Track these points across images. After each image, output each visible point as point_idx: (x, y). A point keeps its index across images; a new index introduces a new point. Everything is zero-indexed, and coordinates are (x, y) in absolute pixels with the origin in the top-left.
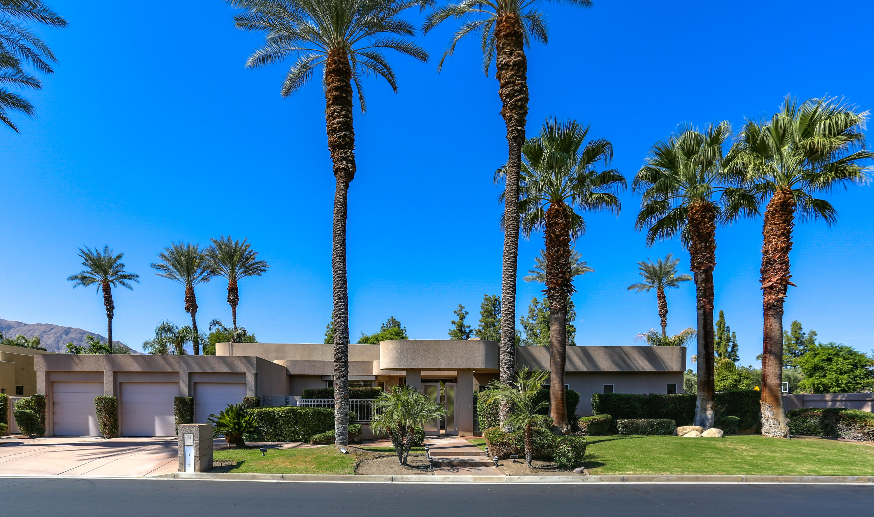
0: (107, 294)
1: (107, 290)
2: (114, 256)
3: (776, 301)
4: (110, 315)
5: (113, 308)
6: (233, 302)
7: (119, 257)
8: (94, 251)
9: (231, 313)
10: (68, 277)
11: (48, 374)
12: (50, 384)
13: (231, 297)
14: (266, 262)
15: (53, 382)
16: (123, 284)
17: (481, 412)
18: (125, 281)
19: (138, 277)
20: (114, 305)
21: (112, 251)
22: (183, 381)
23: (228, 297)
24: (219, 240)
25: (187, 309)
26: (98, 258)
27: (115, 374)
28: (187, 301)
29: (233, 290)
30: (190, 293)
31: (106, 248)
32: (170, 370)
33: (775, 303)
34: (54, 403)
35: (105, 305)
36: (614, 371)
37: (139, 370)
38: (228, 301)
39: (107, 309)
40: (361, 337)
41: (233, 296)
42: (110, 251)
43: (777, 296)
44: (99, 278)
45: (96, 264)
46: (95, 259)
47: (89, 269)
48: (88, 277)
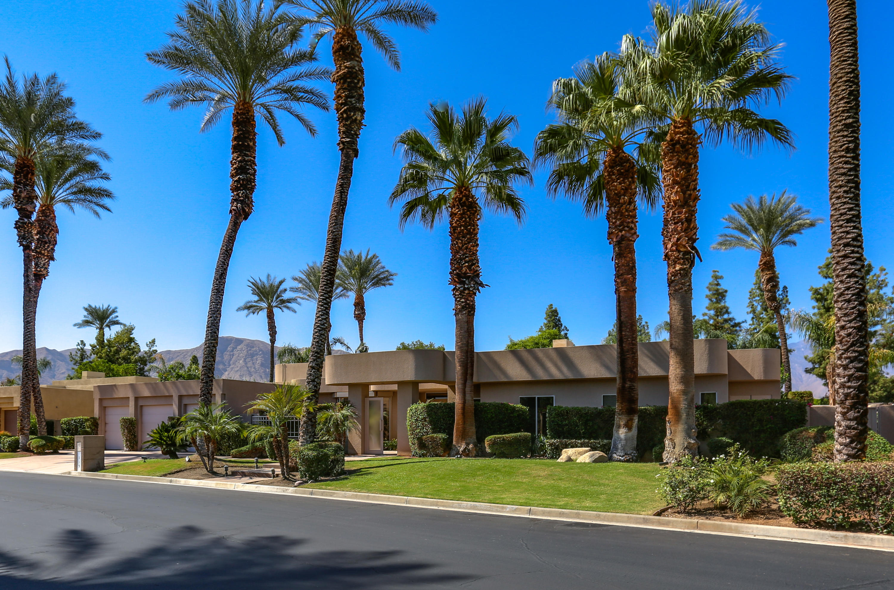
0: (270, 319)
1: (271, 316)
2: (276, 283)
3: (672, 276)
5: (276, 333)
6: (359, 318)
7: (281, 282)
8: (258, 281)
9: (358, 329)
10: (236, 308)
11: (101, 400)
12: (103, 409)
15: (105, 407)
16: (288, 308)
18: (289, 305)
21: (275, 278)
22: (175, 404)
23: (355, 312)
26: (263, 286)
27: (137, 399)
29: (360, 305)
31: (268, 276)
32: (167, 394)
33: (673, 278)
34: (106, 423)
35: (269, 330)
36: (603, 377)
37: (149, 395)
38: (355, 317)
39: (270, 334)
40: (509, 343)
41: (358, 311)
42: (272, 278)
43: (675, 268)
45: (261, 292)
46: (260, 287)
47: (256, 298)
48: (255, 306)
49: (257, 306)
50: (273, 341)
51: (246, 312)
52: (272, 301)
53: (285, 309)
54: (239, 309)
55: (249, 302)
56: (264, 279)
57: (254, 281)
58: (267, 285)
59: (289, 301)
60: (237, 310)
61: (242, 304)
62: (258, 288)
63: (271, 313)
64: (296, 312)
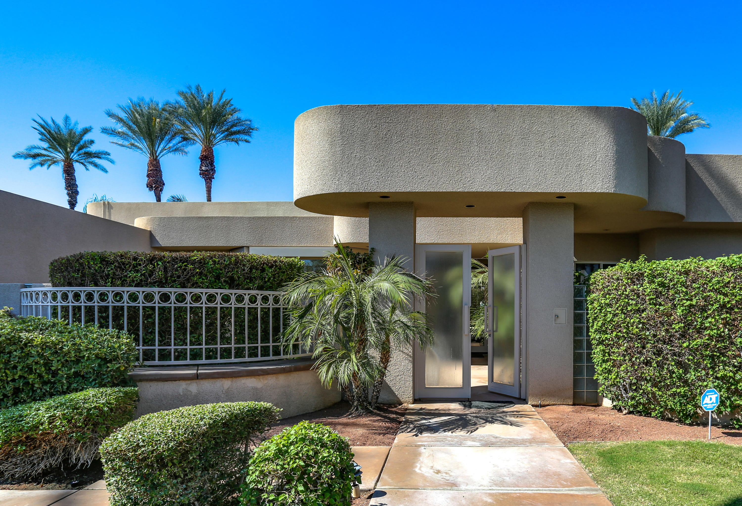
0: (68, 174)
2: (80, 128)
4: (72, 202)
5: (77, 193)
6: (206, 175)
7: (86, 131)
8: (50, 122)
9: (205, 189)
10: (14, 154)
13: (203, 168)
14: (250, 121)
16: (96, 165)
17: (605, 332)
18: (97, 161)
19: (109, 154)
20: (79, 189)
21: (76, 124)
23: (201, 168)
24: (185, 90)
25: (149, 186)
26: (56, 131)
28: (148, 176)
29: (207, 159)
30: (153, 166)
31: (67, 119)
35: (66, 189)
38: (200, 174)
39: (68, 194)
41: (206, 166)
42: (72, 122)
44: (60, 156)
45: (54, 139)
46: (53, 132)
47: (45, 145)
48: (44, 156)
49: (49, 156)
50: (73, 204)
51: (30, 161)
52: (72, 151)
53: (90, 167)
54: (18, 156)
55: (35, 148)
56: (60, 122)
57: (43, 123)
58: (64, 131)
59: (98, 155)
60: (15, 157)
61: (22, 149)
62: (49, 133)
63: (69, 167)
64: (106, 171)
